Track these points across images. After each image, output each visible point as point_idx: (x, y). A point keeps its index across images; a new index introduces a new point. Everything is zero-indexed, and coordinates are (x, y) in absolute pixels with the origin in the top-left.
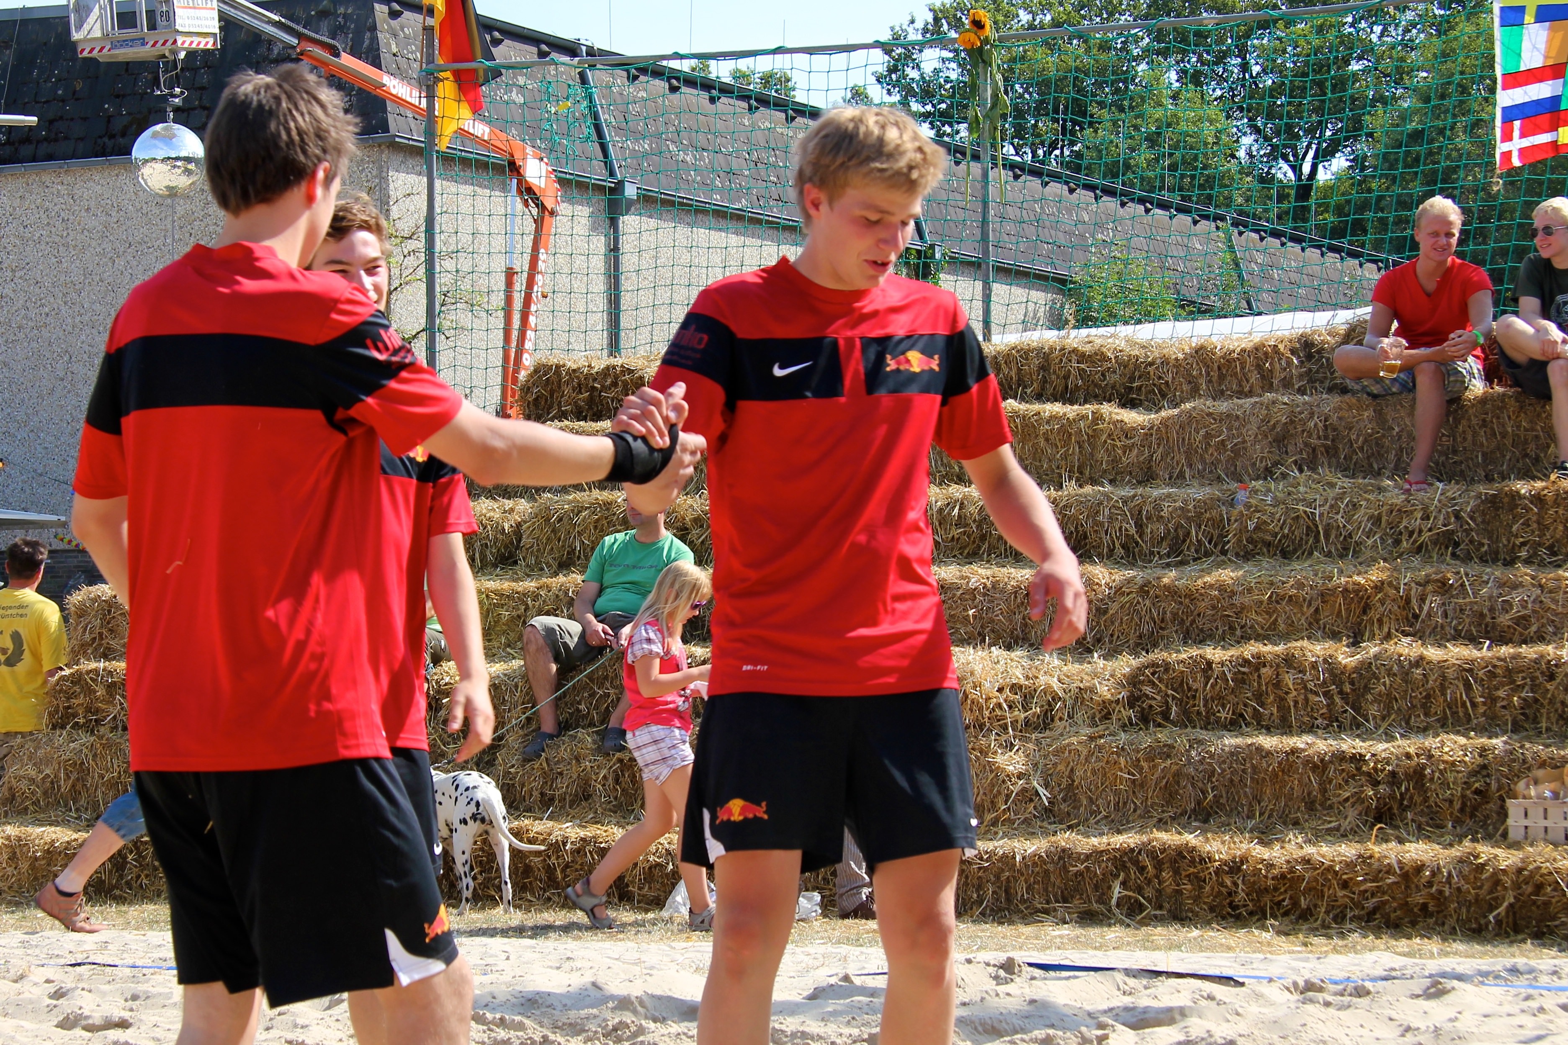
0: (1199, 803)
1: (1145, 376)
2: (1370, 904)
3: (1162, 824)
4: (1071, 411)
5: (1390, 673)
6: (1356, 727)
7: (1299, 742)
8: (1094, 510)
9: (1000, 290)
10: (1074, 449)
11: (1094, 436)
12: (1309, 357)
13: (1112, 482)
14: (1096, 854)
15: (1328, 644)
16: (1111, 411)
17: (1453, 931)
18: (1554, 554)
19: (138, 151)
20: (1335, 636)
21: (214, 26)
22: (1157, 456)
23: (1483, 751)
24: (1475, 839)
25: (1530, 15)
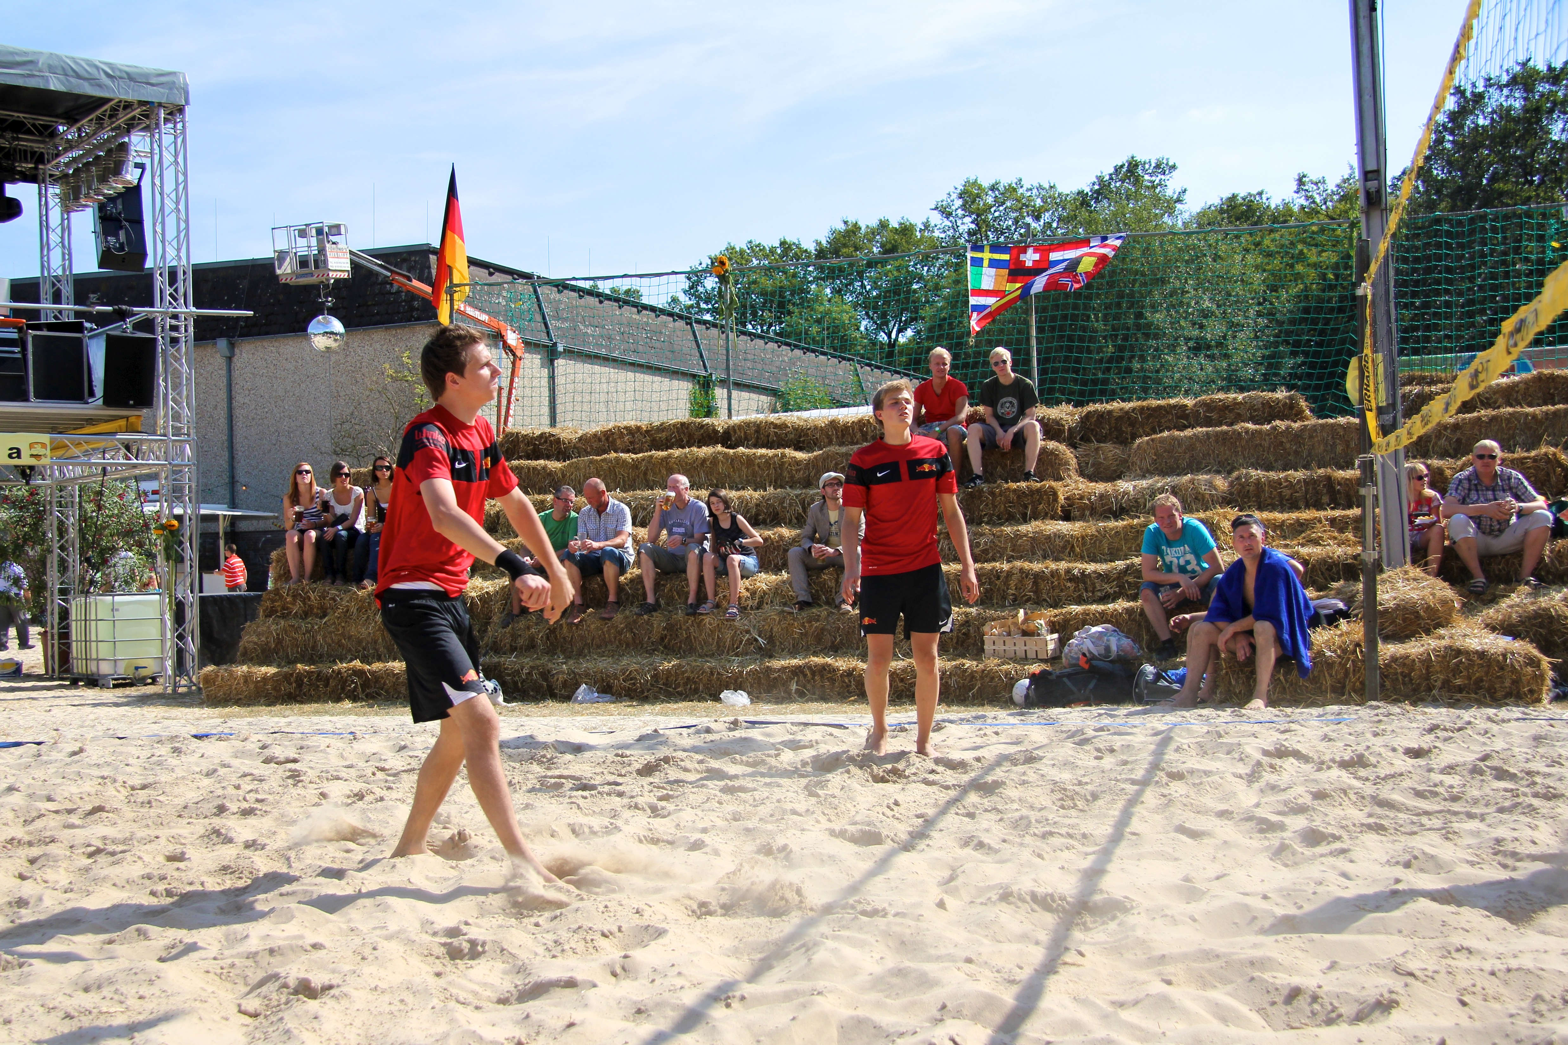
0: (833, 643)
1: (807, 435)
3: (815, 654)
4: (770, 452)
8: (782, 502)
9: (735, 393)
10: (772, 471)
11: (782, 464)
13: (791, 487)
14: (783, 669)
16: (790, 452)
17: (953, 701)
18: (1000, 519)
19: (310, 330)
21: (348, 267)
22: (812, 474)
23: (967, 614)
24: (964, 657)
25: (986, 263)
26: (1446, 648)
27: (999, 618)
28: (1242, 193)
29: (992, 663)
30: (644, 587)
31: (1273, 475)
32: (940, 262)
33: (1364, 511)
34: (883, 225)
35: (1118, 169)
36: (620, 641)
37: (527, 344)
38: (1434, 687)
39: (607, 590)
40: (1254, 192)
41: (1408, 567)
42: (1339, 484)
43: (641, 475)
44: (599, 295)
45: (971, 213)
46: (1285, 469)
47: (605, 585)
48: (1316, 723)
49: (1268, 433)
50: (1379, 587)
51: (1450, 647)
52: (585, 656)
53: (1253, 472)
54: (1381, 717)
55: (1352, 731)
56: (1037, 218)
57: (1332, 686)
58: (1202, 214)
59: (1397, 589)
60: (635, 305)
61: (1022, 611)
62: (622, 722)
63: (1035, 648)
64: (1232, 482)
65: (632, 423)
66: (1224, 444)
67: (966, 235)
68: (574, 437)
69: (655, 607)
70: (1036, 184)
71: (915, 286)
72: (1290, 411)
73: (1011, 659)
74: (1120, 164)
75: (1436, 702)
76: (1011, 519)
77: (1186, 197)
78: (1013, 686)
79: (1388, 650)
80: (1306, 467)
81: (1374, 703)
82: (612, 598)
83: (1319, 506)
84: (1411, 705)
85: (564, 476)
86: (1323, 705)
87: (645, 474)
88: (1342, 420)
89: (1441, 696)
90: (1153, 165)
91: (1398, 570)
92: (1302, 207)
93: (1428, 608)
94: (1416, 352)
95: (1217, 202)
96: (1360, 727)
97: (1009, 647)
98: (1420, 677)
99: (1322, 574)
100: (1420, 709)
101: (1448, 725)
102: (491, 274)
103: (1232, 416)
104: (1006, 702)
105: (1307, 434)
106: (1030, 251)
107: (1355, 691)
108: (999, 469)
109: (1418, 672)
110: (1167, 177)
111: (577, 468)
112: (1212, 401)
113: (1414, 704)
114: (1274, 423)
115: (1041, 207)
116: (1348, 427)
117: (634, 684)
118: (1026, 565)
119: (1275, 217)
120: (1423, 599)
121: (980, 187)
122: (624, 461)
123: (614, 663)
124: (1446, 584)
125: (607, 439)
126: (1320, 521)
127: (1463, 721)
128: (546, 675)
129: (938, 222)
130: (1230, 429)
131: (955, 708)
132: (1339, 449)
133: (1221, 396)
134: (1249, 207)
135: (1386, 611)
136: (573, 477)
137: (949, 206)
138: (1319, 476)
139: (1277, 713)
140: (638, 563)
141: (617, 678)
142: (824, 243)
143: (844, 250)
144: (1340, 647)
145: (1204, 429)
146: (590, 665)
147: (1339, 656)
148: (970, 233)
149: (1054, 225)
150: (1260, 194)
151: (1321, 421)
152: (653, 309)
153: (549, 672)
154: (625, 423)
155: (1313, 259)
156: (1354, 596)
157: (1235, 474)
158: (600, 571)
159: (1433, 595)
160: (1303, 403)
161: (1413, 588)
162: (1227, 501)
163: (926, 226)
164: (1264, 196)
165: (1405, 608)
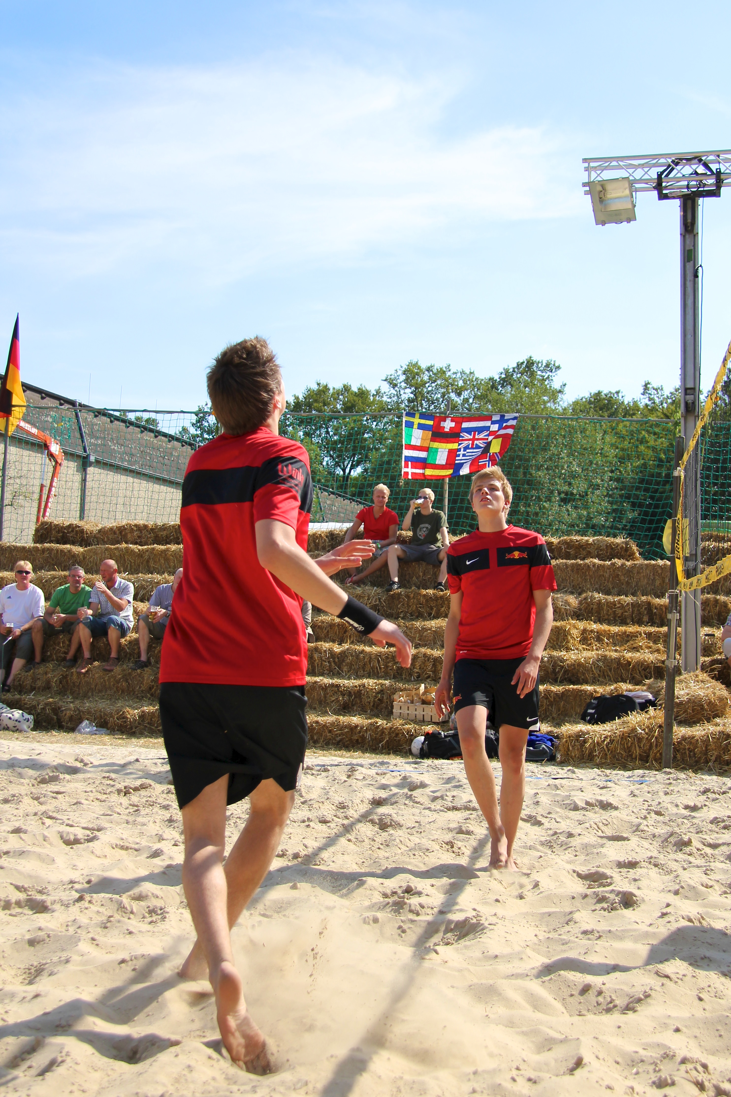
2: (338, 739)
5: (352, 655)
6: (339, 675)
7: (318, 679)
12: (332, 539)
15: (331, 643)
17: (367, 750)
18: (412, 616)
20: (334, 641)
23: (382, 685)
24: (377, 717)
25: (416, 426)
26: (720, 732)
27: (405, 689)
28: (605, 391)
29: (397, 723)
30: (139, 648)
31: (610, 598)
32: (385, 420)
33: (669, 629)
34: (347, 389)
35: (519, 365)
36: (117, 687)
37: (65, 453)
38: (710, 760)
39: (110, 648)
40: (614, 391)
41: (698, 672)
42: (656, 608)
43: (145, 563)
44: (124, 421)
45: (411, 386)
46: (619, 595)
47: (109, 644)
48: (626, 783)
49: (609, 568)
50: (677, 685)
51: (723, 732)
52: (89, 698)
53: (596, 595)
54: (671, 781)
55: (650, 790)
56: (459, 394)
57: (640, 755)
58: (576, 403)
59: (690, 688)
60: (151, 431)
61: (423, 685)
62: (112, 751)
63: (431, 714)
64: (581, 601)
65: (141, 522)
66: (578, 573)
67: (406, 402)
68: (95, 529)
69: (147, 664)
70: (460, 370)
71: (366, 436)
72: (625, 553)
73: (412, 721)
74: (521, 361)
75: (710, 772)
76: (420, 616)
77: (566, 389)
78: (412, 741)
79: (680, 731)
80: (633, 594)
81: (668, 770)
82: (114, 655)
83: (640, 623)
84: (693, 772)
85: (84, 558)
86: (633, 769)
87: (148, 561)
88: (660, 562)
89: (714, 767)
90: (544, 364)
91: (692, 673)
92: (647, 405)
93: (710, 703)
94: (714, 517)
95: (587, 395)
96: (656, 787)
97: (412, 712)
98: (701, 752)
99: (640, 673)
100: (699, 776)
101: (716, 789)
102: (43, 398)
103: (584, 553)
104: (406, 753)
105: (635, 571)
106: (448, 420)
107: (656, 760)
108: (414, 578)
109: (699, 749)
110: (554, 374)
111: (95, 553)
112: (571, 541)
113: (695, 772)
114: (613, 561)
115: (462, 387)
116: (663, 568)
117: (125, 722)
118: (429, 651)
119: (627, 410)
120: (707, 696)
121: (419, 368)
122: (132, 551)
123: (111, 705)
124: (723, 686)
125: (121, 533)
126: (640, 634)
127: (727, 787)
128: (56, 710)
129: (387, 390)
130: (582, 562)
131: (368, 755)
132: (658, 583)
133: (578, 538)
134: (609, 401)
135: (681, 703)
136: (92, 560)
137: (395, 379)
138: (642, 602)
139: (600, 773)
140: (136, 629)
141: (112, 716)
142: (301, 398)
143: (315, 404)
144: (648, 727)
145: (564, 561)
146: (92, 705)
147: (647, 734)
148: (410, 401)
149: (471, 401)
150: (618, 393)
151: (646, 562)
152: (165, 435)
153: (59, 708)
154: (135, 522)
155: (652, 443)
156: (659, 691)
157: (584, 595)
158: (106, 634)
159: (714, 693)
160: (635, 548)
161: (701, 688)
162: (578, 615)
163: (378, 392)
164: (620, 395)
165: (694, 702)
